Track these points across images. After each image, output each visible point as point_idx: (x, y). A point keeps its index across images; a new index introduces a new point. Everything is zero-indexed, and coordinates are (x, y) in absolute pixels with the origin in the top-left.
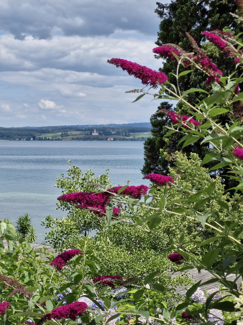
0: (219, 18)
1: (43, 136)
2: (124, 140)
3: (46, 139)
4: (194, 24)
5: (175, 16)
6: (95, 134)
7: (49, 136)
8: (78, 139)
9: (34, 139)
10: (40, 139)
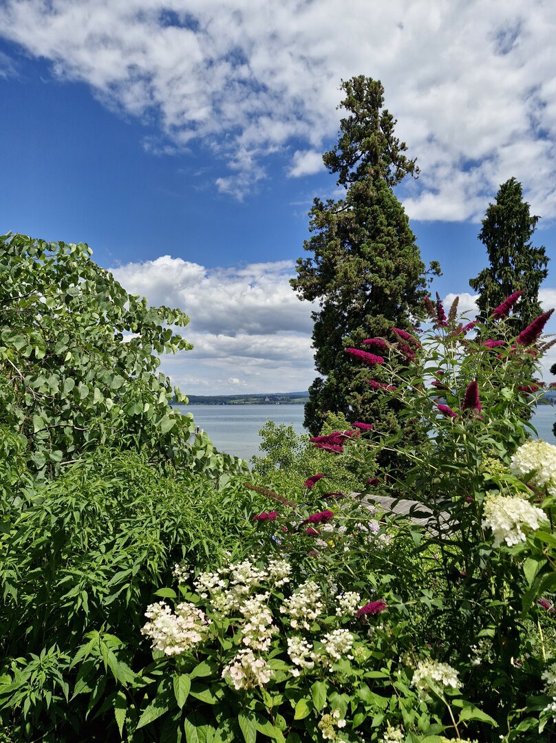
0: (354, 321)
1: (232, 402)
2: (286, 404)
3: (233, 404)
4: (337, 325)
5: (324, 320)
6: (267, 400)
7: (236, 402)
8: (255, 404)
9: (225, 404)
10: (229, 404)
